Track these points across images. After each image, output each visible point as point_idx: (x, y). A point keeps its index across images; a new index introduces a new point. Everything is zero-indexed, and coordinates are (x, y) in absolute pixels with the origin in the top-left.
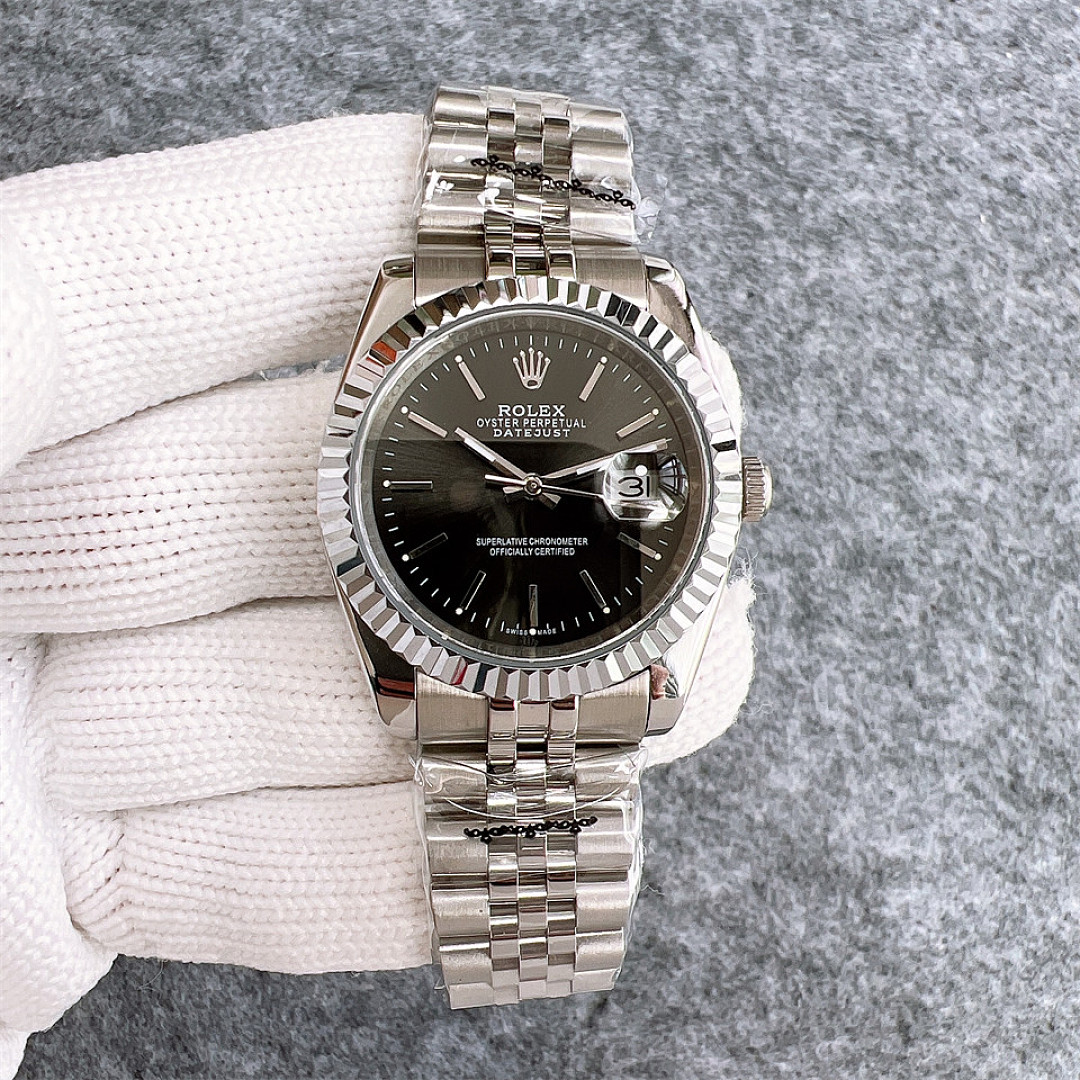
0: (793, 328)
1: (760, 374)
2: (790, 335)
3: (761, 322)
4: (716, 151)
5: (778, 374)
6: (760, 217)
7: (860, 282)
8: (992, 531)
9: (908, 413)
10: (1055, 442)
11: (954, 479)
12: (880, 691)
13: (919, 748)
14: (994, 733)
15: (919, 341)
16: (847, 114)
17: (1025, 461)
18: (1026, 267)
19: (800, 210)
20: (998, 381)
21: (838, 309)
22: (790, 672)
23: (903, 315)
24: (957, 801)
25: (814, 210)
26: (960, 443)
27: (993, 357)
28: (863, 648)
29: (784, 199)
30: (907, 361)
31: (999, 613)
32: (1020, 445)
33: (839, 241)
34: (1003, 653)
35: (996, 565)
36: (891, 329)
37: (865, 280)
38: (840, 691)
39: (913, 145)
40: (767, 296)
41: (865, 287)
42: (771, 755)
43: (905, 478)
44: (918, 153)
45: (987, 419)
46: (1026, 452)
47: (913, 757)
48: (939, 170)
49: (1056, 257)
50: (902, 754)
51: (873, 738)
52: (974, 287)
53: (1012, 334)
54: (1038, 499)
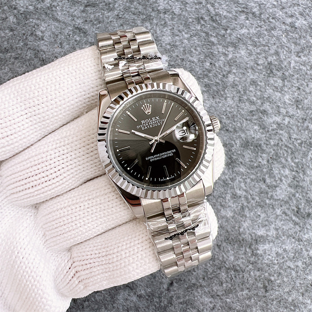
0: (225, 73)
1: (215, 88)
2: (224, 76)
3: (214, 72)
4: (199, 19)
5: (220, 88)
6: (213, 39)
7: (245, 58)
8: (289, 133)
9: (261, 98)
10: (308, 104)
11: (276, 118)
12: (255, 185)
13: (267, 201)
14: (291, 196)
15: (264, 75)
16: (240, 5)
17: (299, 111)
18: (297, 50)
19: (226, 36)
20: (290, 86)
21: (238, 67)
22: (227, 180)
23: (259, 68)
24: (280, 217)
25: (230, 36)
26: (278, 106)
27: (288, 79)
28: (249, 171)
29: (220, 33)
30: (261, 82)
31: (292, 158)
32: (297, 106)
33: (238, 45)
34: (293, 171)
35: (290, 144)
36: (255, 72)
37: (247, 57)
38: (242, 185)
39: (261, 14)
40: (216, 64)
41: (247, 59)
42: (222, 206)
43: (261, 118)
44: (262, 16)
45: (286, 98)
46: (299, 109)
47: (266, 204)
48: (269, 21)
49: (307, 47)
50: (262, 204)
51: (253, 199)
52: (281, 57)
53: (294, 71)
54: (303, 123)
